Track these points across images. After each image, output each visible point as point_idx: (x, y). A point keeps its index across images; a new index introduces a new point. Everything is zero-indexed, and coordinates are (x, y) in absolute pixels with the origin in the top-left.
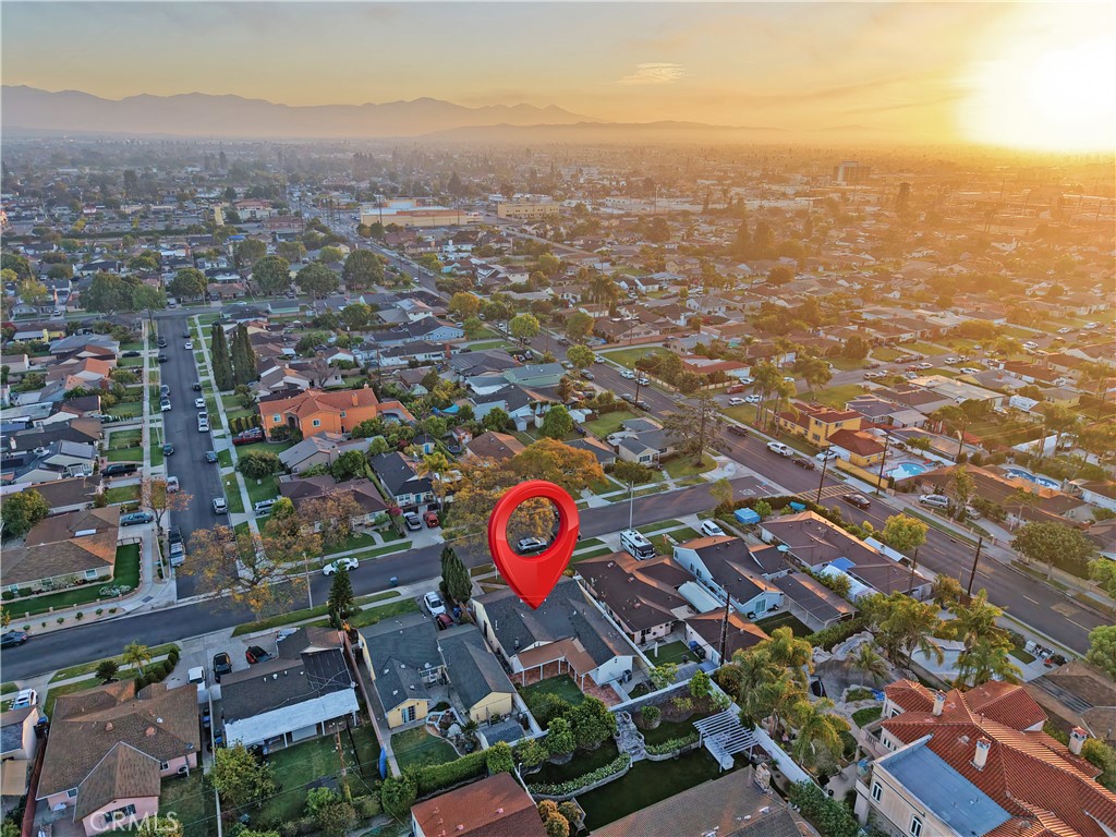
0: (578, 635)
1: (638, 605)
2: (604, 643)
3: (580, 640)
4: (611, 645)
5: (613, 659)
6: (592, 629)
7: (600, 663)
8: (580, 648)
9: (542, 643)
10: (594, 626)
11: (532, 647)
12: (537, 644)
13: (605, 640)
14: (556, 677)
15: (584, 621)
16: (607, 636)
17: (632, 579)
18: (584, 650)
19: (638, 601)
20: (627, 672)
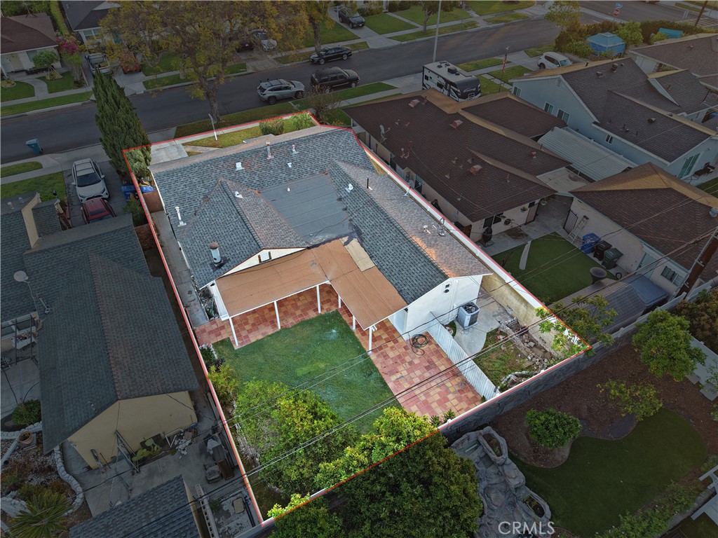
0: (357, 233)
1: (478, 167)
2: (416, 249)
3: (361, 242)
4: (432, 254)
5: (441, 287)
6: (388, 220)
7: (410, 295)
8: (364, 261)
9: (276, 254)
10: (392, 213)
11: (253, 261)
12: (264, 255)
13: (418, 241)
14: (310, 322)
15: (371, 202)
16: (422, 233)
17: (459, 122)
18: (371, 264)
19: (476, 160)
20: (468, 307)
